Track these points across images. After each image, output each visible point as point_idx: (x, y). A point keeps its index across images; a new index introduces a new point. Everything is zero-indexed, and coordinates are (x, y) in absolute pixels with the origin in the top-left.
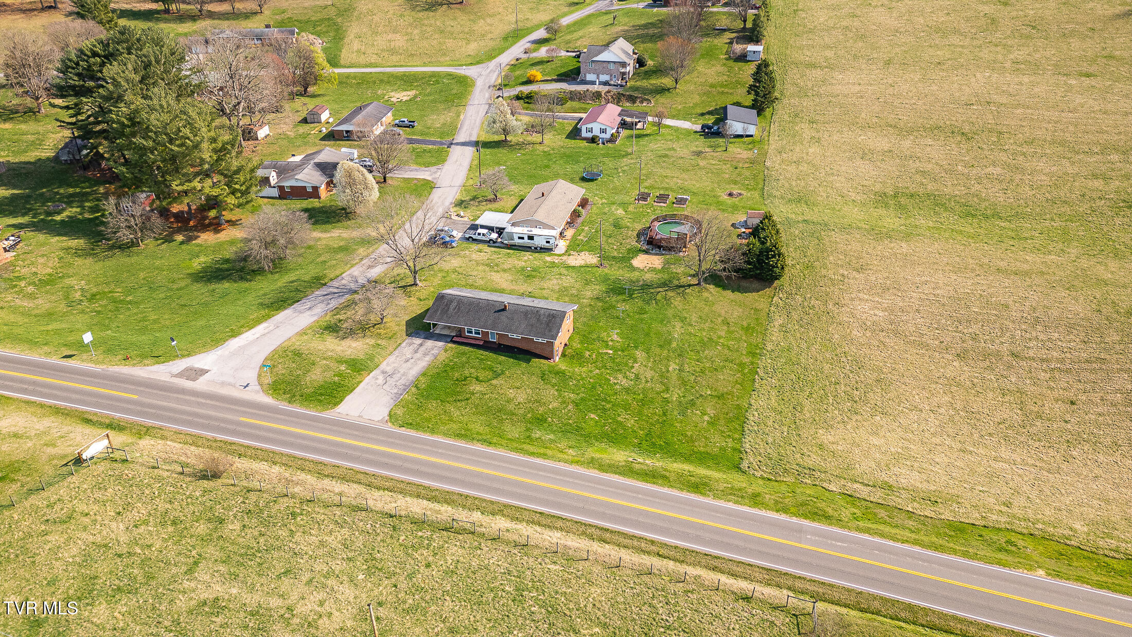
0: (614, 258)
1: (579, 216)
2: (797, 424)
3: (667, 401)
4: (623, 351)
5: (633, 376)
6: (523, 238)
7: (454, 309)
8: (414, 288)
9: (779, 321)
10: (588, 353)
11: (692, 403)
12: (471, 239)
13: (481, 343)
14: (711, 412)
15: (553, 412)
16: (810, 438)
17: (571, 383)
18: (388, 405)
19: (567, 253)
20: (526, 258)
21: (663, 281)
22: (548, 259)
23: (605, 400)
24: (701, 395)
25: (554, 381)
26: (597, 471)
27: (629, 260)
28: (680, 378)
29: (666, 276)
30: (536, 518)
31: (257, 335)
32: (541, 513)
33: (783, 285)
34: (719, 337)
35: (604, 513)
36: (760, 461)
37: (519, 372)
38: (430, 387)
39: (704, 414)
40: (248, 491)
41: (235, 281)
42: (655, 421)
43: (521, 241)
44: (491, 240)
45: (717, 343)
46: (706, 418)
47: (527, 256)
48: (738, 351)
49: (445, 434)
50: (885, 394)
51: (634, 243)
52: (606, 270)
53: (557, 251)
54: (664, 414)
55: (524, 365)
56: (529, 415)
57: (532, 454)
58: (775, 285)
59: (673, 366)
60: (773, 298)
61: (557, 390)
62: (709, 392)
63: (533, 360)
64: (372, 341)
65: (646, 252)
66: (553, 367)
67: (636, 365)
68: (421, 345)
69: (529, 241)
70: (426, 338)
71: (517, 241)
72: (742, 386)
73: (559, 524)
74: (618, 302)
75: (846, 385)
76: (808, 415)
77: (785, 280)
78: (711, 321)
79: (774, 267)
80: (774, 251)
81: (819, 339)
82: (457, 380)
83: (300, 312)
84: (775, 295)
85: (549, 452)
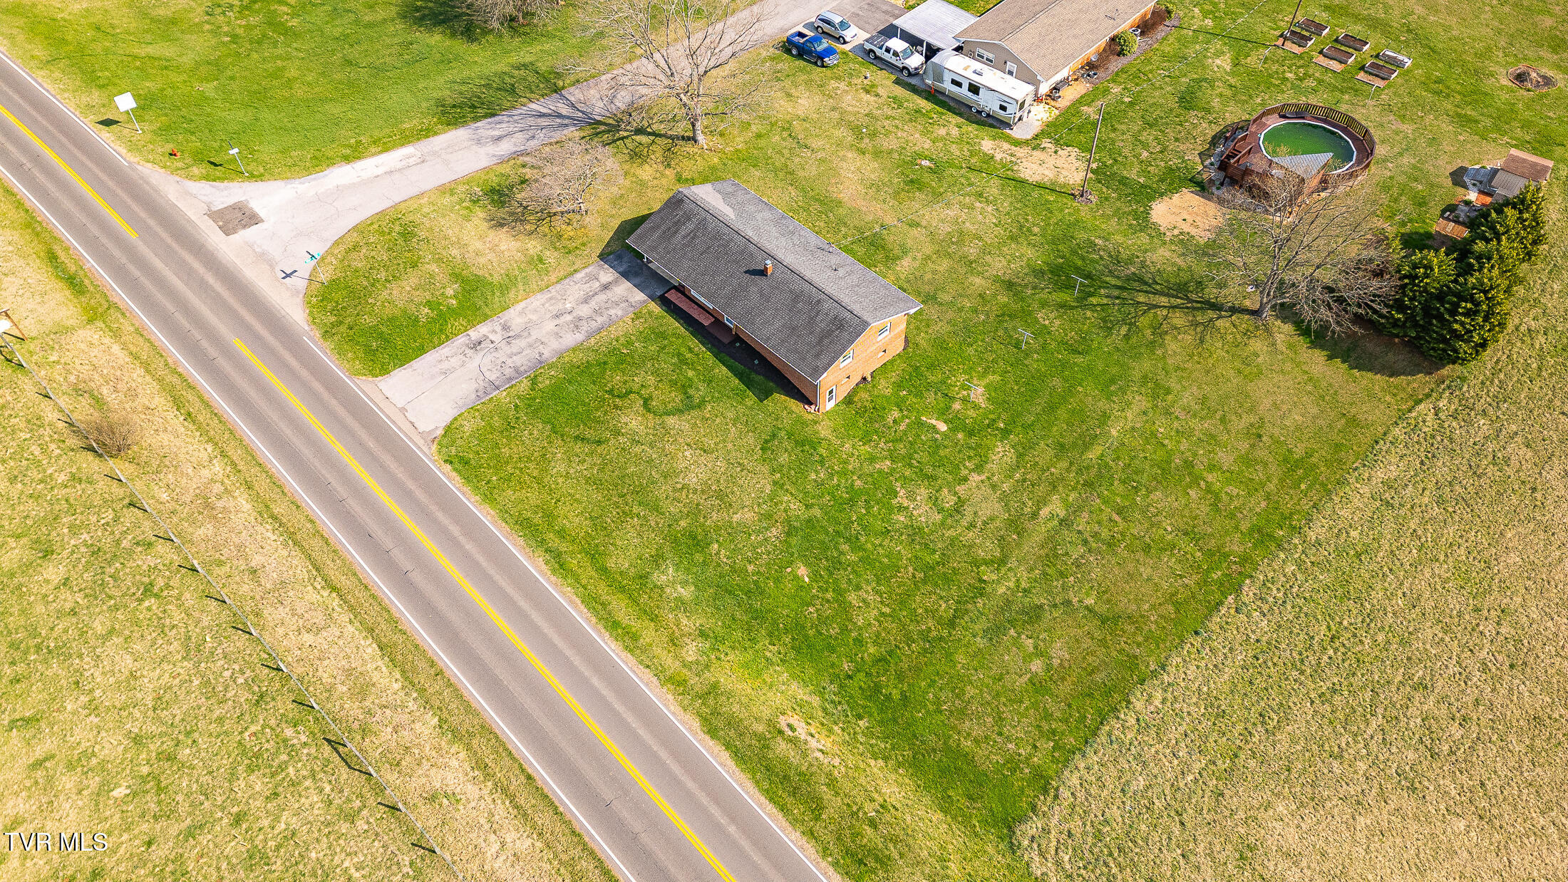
0: (1124, 181)
1: (1120, 53)
2: (1240, 762)
3: (980, 589)
4: (971, 433)
5: (949, 501)
6: (959, 84)
7: (684, 237)
8: (689, 148)
9: (1390, 468)
10: (896, 414)
11: (1034, 614)
12: (872, 56)
13: (706, 321)
14: (1059, 651)
15: (732, 531)
16: (1241, 814)
17: (813, 476)
18: (460, 403)
19: (1034, 143)
20: (942, 132)
21: (1185, 276)
22: (987, 145)
23: (853, 541)
24: (1068, 603)
25: (784, 458)
26: (696, 724)
27: (1151, 199)
28: (1051, 540)
29: (1200, 269)
30: (517, 782)
31: (380, 171)
32: (529, 777)
33: (1463, 379)
34: (1212, 468)
35: (635, 837)
36: (1070, 834)
37: (730, 415)
38: (556, 392)
39: (1039, 653)
40: (131, 504)
41: (453, 35)
42: (921, 633)
43: (955, 89)
44: (904, 68)
45: (1196, 480)
46: (1037, 666)
47: (952, 126)
48: (1232, 516)
49: (504, 513)
50: (1527, 764)
51: (1193, 157)
52: (1085, 212)
53: (1018, 132)
54: (952, 624)
55: (751, 399)
56: (683, 523)
57: (613, 625)
58: (1445, 371)
59: (1055, 507)
60: (1419, 402)
61: (775, 483)
62: (1090, 601)
63: (776, 395)
64: (534, 246)
65: (1203, 188)
66: (804, 424)
67: (975, 478)
68: (606, 287)
69: (970, 94)
70: (625, 275)
71: (948, 86)
72: (1178, 611)
73: (544, 819)
74: (1044, 304)
75: (1443, 699)
76: (1282, 748)
77: (1477, 371)
78: (1223, 420)
79: (1459, 337)
80: (1477, 304)
81: (1462, 551)
82: (611, 392)
83: (479, 142)
84: (1428, 396)
85: (648, 634)
